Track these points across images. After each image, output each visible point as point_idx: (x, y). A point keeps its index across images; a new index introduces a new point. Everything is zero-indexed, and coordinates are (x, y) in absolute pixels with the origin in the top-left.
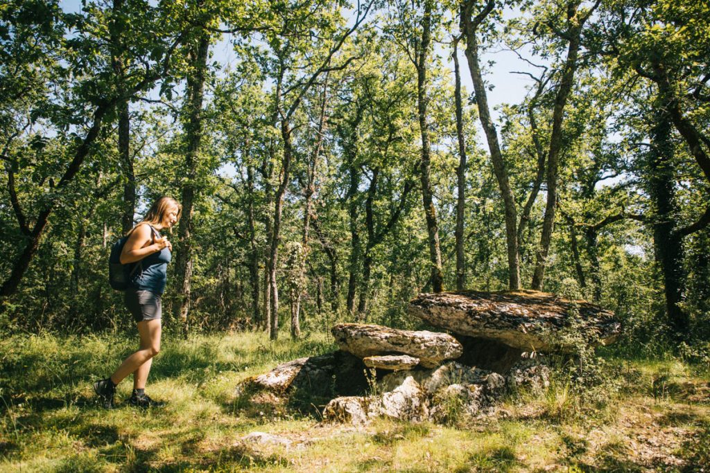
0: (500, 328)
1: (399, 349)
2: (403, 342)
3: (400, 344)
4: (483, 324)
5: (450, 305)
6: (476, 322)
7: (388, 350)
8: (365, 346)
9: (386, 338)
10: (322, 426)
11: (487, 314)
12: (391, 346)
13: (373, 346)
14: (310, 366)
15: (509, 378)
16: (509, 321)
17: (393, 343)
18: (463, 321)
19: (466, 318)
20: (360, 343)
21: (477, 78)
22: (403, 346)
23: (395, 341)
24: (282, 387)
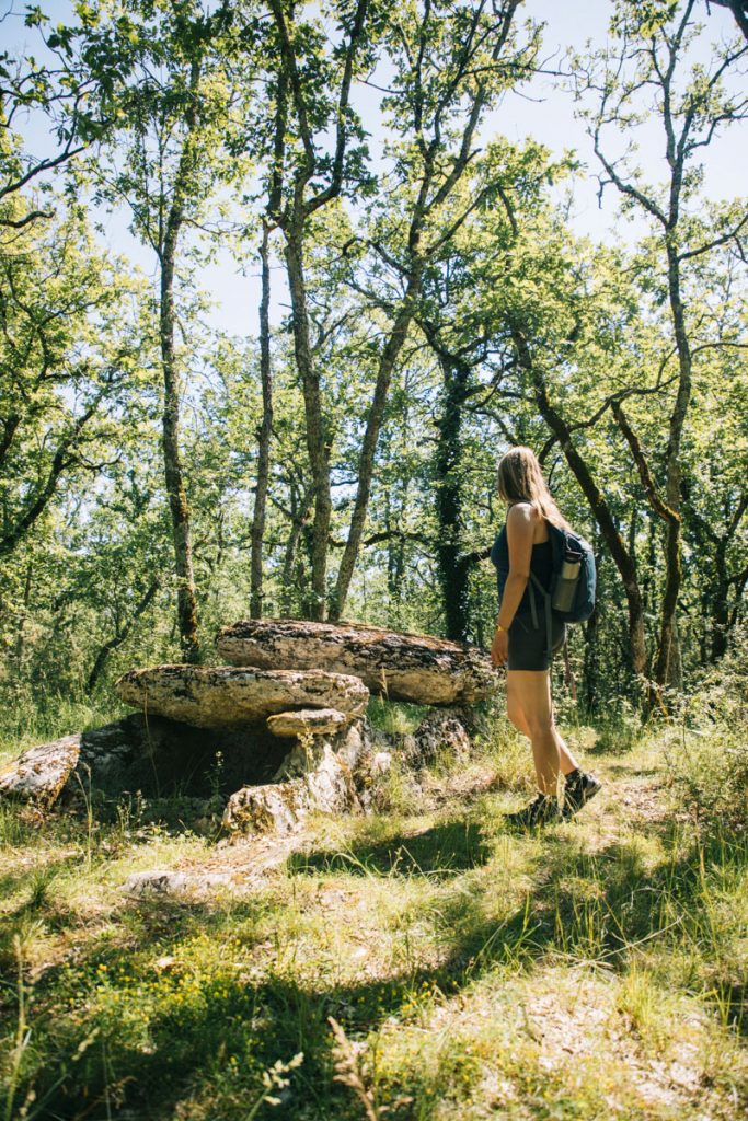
0: (402, 668)
1: (316, 700)
2: (322, 688)
3: (316, 691)
4: (374, 663)
5: (312, 635)
6: (363, 660)
7: (299, 702)
8: (264, 696)
9: (299, 681)
10: (232, 845)
11: (379, 647)
12: (304, 694)
13: (279, 696)
14: (91, 749)
15: (424, 741)
16: (417, 657)
17: (307, 690)
18: (336, 659)
19: (342, 655)
20: (253, 691)
21: (299, 293)
22: (322, 693)
23: (310, 686)
24: (50, 793)
